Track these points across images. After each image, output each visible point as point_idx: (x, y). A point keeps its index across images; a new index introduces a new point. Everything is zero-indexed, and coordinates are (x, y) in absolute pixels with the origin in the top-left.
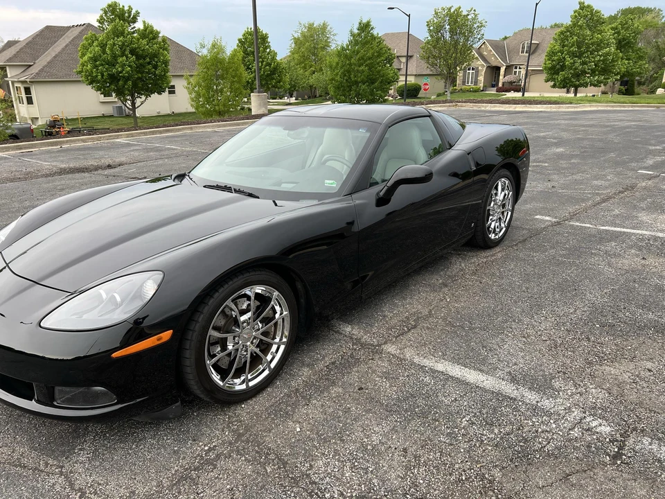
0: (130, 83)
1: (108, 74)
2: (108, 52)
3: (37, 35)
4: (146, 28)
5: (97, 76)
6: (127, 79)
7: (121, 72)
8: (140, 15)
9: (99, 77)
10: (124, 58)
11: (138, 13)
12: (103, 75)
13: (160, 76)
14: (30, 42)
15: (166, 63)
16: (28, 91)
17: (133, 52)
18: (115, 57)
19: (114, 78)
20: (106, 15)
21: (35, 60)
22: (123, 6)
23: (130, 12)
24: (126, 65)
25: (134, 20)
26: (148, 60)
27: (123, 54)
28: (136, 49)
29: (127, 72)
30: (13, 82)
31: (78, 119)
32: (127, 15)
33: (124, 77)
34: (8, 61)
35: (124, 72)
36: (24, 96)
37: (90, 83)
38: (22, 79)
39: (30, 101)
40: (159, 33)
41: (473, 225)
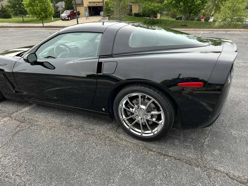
41: (104, 109)
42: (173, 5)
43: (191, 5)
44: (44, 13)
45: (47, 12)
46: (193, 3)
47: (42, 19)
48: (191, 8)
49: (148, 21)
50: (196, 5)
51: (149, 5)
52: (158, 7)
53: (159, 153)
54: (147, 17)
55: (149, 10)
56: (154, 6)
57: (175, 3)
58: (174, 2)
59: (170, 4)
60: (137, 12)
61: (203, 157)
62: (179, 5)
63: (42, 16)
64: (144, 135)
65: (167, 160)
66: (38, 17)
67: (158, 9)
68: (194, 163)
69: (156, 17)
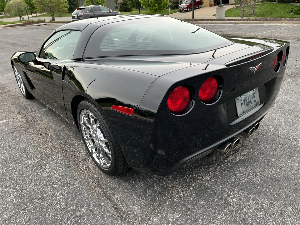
44: (158, 4)
45: (161, 3)
47: (155, 12)
49: (296, 9)
53: (105, 192)
61: (149, 216)
63: (155, 8)
65: (102, 204)
66: (151, 10)
68: (128, 221)
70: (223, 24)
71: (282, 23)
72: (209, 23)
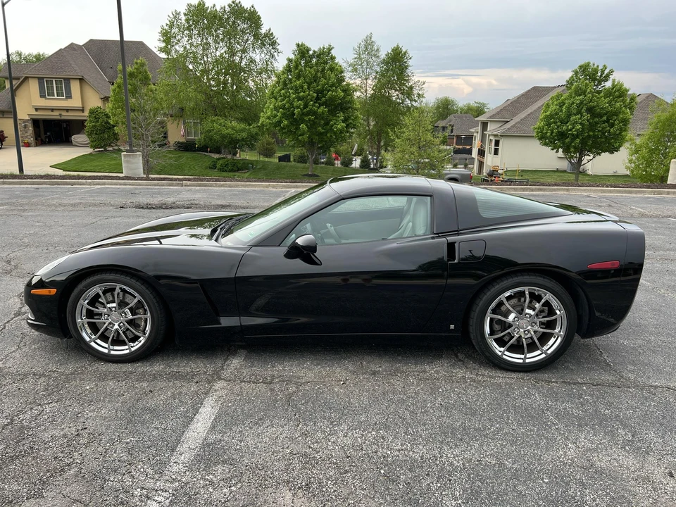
0: (578, 141)
1: (559, 132)
2: (564, 110)
3: (523, 95)
4: (614, 86)
5: (547, 133)
6: (574, 137)
7: (571, 130)
8: (614, 73)
9: (549, 134)
10: (579, 116)
11: (611, 72)
12: (552, 132)
13: (615, 134)
14: (514, 101)
15: (625, 122)
16: (497, 143)
17: (590, 110)
18: (569, 115)
19: (562, 135)
20: (576, 76)
21: (513, 116)
22: (598, 66)
23: (603, 72)
24: (576, 124)
25: (606, 79)
26: (605, 118)
27: (579, 112)
28: (594, 107)
29: (577, 130)
30: (489, 135)
31: (516, 171)
32: (599, 74)
33: (573, 135)
34: (491, 117)
35: (574, 130)
36: (493, 147)
37: (540, 139)
38: (495, 133)
39: (496, 152)
40: (627, 91)
41: (452, 327)
42: (283, 128)
43: (323, 131)
46: (328, 127)
48: (325, 137)
49: (221, 162)
50: (335, 133)
51: (220, 124)
52: (243, 130)
53: (565, 382)
54: (210, 152)
55: (224, 137)
56: (233, 128)
57: (287, 125)
58: (286, 122)
59: (275, 127)
60: (183, 140)
61: (623, 376)
62: (298, 128)
64: (527, 361)
65: (585, 388)
67: (244, 135)
68: (621, 385)
69: (235, 154)
70: (155, 185)
71: (267, 187)
72: (121, 185)
